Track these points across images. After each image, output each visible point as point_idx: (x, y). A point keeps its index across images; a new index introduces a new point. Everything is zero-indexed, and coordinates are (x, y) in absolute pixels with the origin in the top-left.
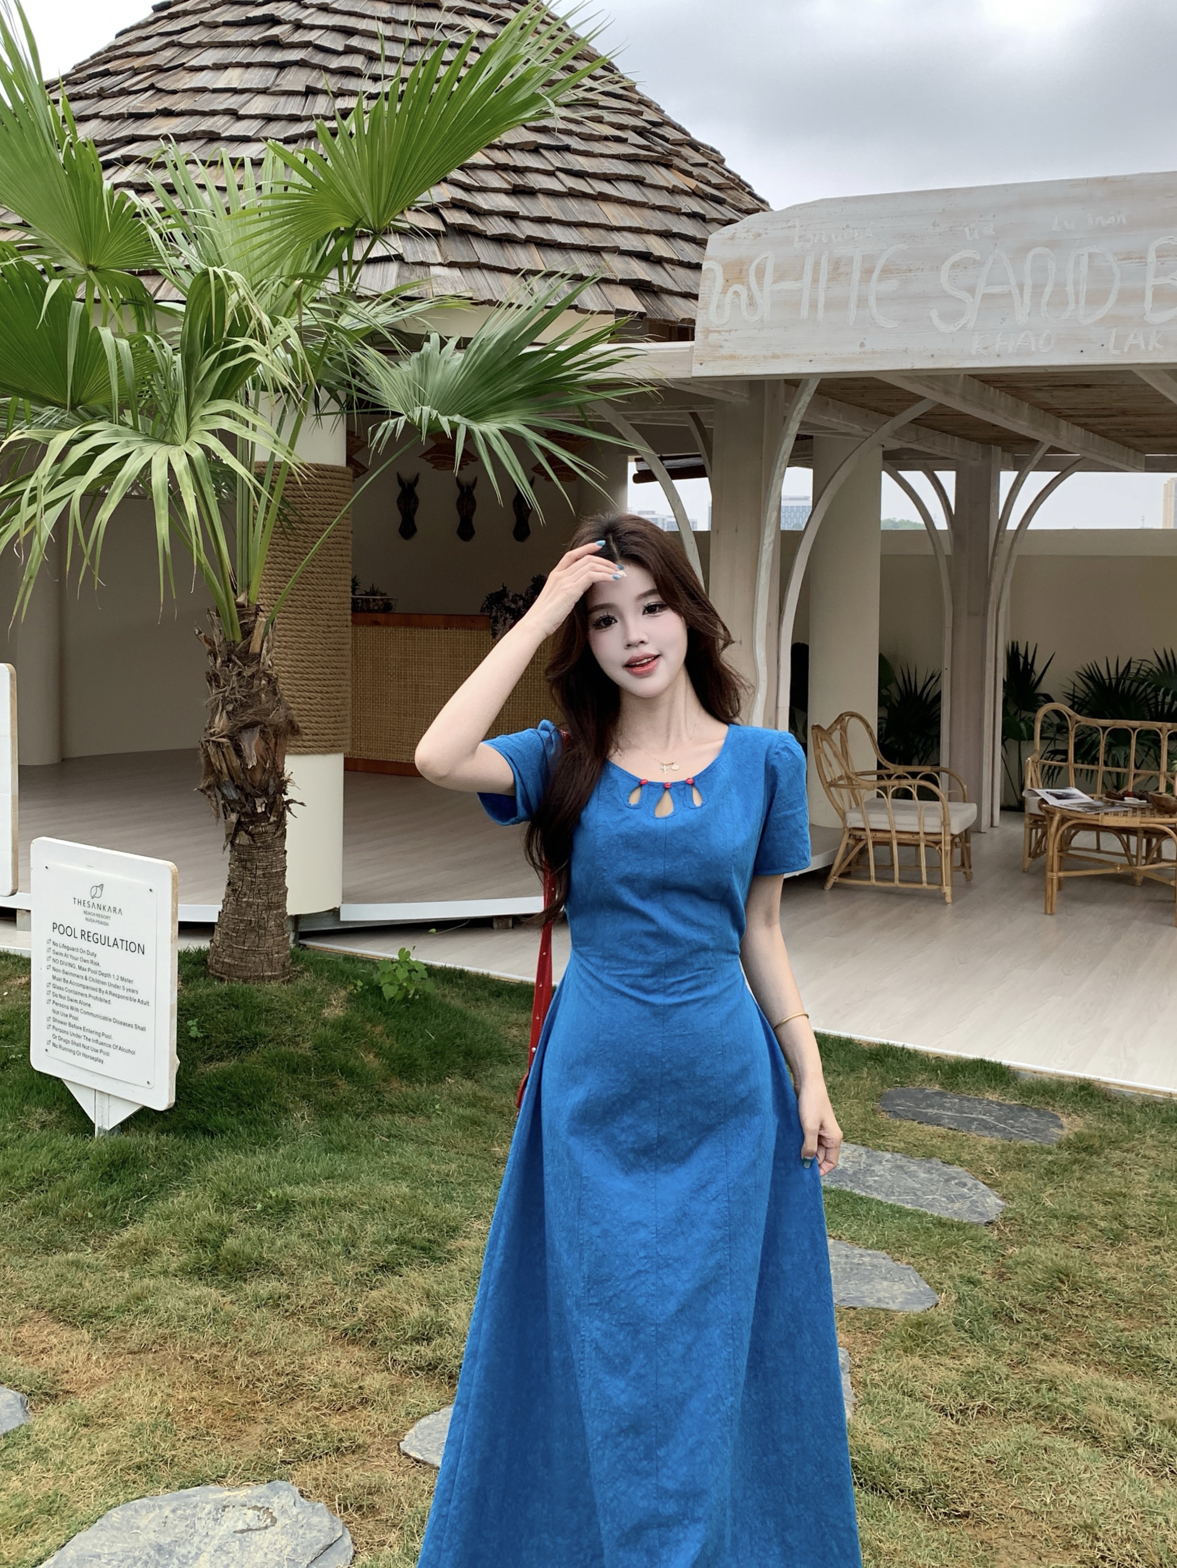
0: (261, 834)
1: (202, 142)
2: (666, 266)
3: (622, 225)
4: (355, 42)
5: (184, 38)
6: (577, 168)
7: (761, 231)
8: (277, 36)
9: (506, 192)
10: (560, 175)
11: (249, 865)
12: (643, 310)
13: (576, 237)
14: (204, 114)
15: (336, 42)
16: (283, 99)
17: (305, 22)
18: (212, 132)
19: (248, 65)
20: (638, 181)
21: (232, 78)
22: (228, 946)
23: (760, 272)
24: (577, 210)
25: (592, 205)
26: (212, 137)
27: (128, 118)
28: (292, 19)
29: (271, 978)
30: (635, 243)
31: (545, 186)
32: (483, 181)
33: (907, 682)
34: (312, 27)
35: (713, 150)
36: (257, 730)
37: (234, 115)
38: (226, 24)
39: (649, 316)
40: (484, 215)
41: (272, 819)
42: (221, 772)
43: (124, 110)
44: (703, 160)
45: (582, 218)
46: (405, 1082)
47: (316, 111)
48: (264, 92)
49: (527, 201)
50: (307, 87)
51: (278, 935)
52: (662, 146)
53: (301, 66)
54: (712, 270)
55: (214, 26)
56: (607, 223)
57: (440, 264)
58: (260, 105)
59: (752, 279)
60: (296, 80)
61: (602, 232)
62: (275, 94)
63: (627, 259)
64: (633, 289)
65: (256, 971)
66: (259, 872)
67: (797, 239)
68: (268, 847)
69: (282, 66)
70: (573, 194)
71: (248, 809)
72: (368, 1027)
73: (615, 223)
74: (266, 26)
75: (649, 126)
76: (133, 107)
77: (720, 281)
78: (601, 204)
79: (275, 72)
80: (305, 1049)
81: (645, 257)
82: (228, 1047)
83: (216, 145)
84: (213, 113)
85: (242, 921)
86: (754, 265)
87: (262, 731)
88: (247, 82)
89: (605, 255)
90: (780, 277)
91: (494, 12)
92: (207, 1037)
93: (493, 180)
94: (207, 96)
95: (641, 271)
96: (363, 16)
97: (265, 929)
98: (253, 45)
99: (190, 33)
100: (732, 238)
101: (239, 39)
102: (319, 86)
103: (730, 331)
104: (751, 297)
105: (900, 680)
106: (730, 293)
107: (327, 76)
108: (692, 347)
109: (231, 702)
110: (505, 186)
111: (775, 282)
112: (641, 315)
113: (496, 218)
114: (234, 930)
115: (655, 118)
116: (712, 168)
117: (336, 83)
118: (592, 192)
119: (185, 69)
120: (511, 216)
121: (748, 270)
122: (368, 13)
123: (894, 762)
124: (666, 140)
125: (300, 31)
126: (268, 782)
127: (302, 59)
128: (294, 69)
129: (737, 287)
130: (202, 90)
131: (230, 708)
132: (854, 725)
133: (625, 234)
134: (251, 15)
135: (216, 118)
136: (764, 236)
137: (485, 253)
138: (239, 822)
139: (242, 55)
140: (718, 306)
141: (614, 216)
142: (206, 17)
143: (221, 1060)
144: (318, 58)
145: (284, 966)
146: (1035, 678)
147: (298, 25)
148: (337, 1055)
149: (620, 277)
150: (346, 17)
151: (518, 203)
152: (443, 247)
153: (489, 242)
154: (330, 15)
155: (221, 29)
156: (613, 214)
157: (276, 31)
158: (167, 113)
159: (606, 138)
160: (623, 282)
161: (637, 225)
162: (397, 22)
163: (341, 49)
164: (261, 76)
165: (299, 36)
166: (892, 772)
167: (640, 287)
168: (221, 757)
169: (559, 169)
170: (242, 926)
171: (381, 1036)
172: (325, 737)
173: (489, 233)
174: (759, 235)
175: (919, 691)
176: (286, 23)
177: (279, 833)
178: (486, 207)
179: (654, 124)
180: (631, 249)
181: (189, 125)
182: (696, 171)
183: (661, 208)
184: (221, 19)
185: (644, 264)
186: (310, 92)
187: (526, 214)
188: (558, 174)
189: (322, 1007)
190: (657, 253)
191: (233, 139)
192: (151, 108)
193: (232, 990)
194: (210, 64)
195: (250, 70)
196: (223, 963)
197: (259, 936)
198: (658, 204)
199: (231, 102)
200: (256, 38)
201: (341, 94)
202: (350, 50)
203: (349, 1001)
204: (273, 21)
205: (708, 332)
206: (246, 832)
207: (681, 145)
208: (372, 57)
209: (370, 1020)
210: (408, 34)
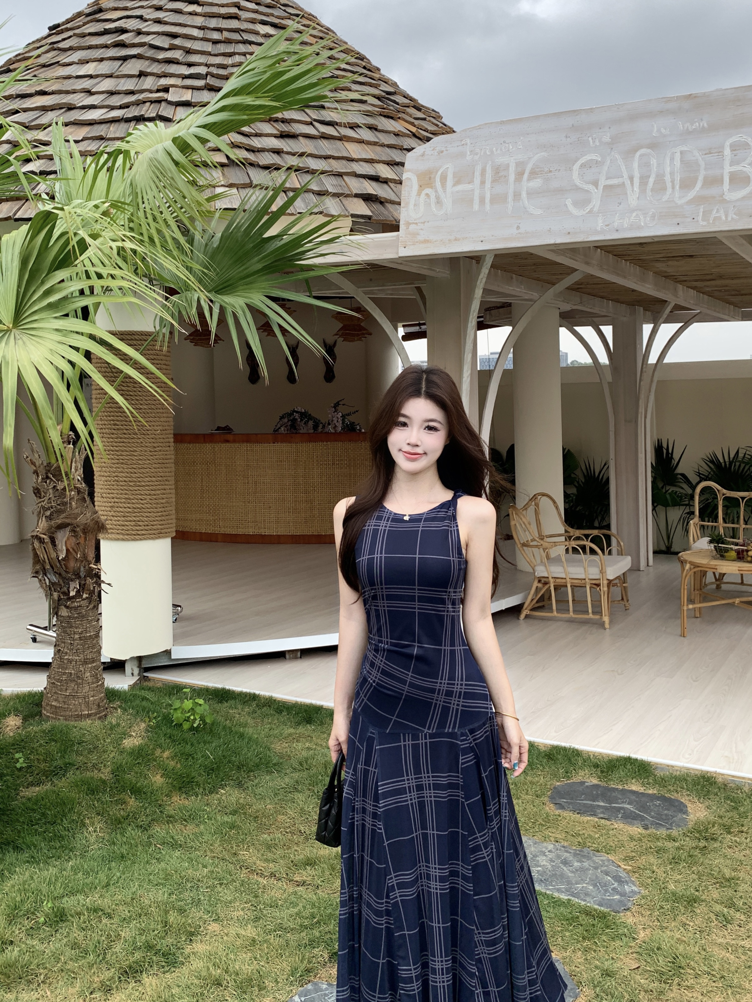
0: (76, 608)
1: (64, 110)
2: (390, 184)
3: (360, 157)
4: (177, 42)
5: (61, 45)
6: (328, 119)
7: (443, 149)
8: (123, 40)
9: (276, 137)
10: (316, 124)
11: (68, 630)
12: (371, 214)
13: (324, 165)
14: (67, 92)
15: (164, 42)
16: (123, 80)
17: (144, 30)
18: (70, 104)
19: (101, 60)
20: (372, 128)
21: (90, 68)
22: (55, 693)
23: (444, 179)
24: (326, 147)
25: (338, 143)
26: (70, 108)
27: (16, 98)
28: (135, 29)
29: (89, 716)
30: (368, 170)
31: (304, 132)
32: (259, 129)
33: (588, 469)
34: (148, 34)
35: (433, 110)
36: (68, 529)
37: (89, 92)
38: (91, 34)
39: (374, 218)
40: (258, 151)
41: (85, 596)
42: (44, 561)
43: (14, 93)
44: (423, 116)
45: (329, 153)
46: (184, 795)
47: (144, 87)
48: (111, 76)
49: (291, 142)
50: (140, 71)
51: (93, 683)
52: (393, 106)
53: (138, 58)
54: (410, 179)
55: (83, 36)
56: (348, 155)
57: (222, 186)
58: (107, 85)
59: (438, 184)
60: (133, 67)
61: (344, 162)
62: (118, 77)
63: (362, 180)
64: (364, 200)
65: (76, 711)
66: (77, 636)
67: (469, 153)
68: (82, 617)
69: (124, 59)
70: (325, 137)
71: (65, 589)
72: (158, 752)
73: (354, 156)
74: (117, 34)
75: (384, 94)
76: (21, 90)
77: (416, 187)
78: (345, 143)
79: (120, 62)
80: (105, 774)
81: (375, 179)
82: (44, 775)
83: (72, 112)
84: (74, 92)
85: (64, 673)
86: (439, 173)
87: (73, 531)
88: (99, 70)
89: (345, 177)
90: (457, 182)
91: (276, 21)
92: (30, 767)
93: (267, 128)
94: (72, 81)
95: (371, 188)
96: (185, 26)
97: (83, 679)
98: (106, 46)
99: (66, 41)
100: (423, 155)
101: (98, 43)
102: (149, 70)
103: (424, 223)
104: (438, 198)
105: (583, 468)
106: (423, 196)
107: (157, 63)
108: (398, 235)
109: (48, 509)
110: (275, 132)
111: (454, 185)
112: (369, 218)
113: (266, 153)
114: (58, 680)
115: (391, 90)
116: (430, 121)
117: (161, 68)
118: (338, 135)
119: (60, 65)
120: (278, 152)
121: (435, 178)
122: (189, 23)
123: (572, 527)
124: (398, 104)
125: (140, 36)
126: (79, 568)
127: (138, 54)
128: (134, 60)
129: (428, 191)
130: (69, 77)
131: (48, 513)
132: (544, 502)
133: (361, 163)
134: (107, 27)
135: (75, 95)
136: (445, 152)
137: (257, 176)
138: (59, 599)
139: (98, 53)
140: (415, 205)
141: (354, 151)
142: (77, 31)
143: (38, 785)
144: (150, 53)
145: (99, 706)
146: (674, 462)
147: (139, 33)
148: (130, 777)
149: (355, 191)
150: (173, 27)
151: (284, 143)
152: (226, 173)
153: (261, 170)
154: (162, 25)
155: (87, 38)
156: (354, 150)
157: (123, 37)
158: (43, 93)
159: (352, 101)
160: (357, 196)
161: (370, 157)
162: (208, 29)
163: (167, 46)
164: (110, 66)
165: (137, 40)
166: (572, 534)
167: (368, 198)
168: (44, 551)
169: (316, 120)
170: (64, 678)
171: (168, 758)
172: (154, 527)
173: (261, 164)
174: (442, 152)
175: (597, 474)
176: (131, 32)
177: (91, 606)
178: (259, 146)
179: (389, 93)
180: (365, 173)
181: (57, 99)
182: (416, 122)
183: (390, 146)
184: (87, 31)
185: (374, 184)
186: (142, 74)
187: (290, 150)
188: (315, 123)
189: (121, 739)
190: (384, 176)
191: (83, 107)
192: (32, 90)
193: (53, 728)
194: (76, 60)
195: (102, 63)
196: (51, 705)
197: (77, 684)
198: (386, 143)
199: (86, 84)
200: (109, 42)
201: (165, 75)
202: (173, 48)
203: (147, 731)
204: (123, 31)
205: (408, 224)
206: (67, 607)
207: (408, 107)
208: (188, 52)
209: (160, 746)
210: (216, 36)
